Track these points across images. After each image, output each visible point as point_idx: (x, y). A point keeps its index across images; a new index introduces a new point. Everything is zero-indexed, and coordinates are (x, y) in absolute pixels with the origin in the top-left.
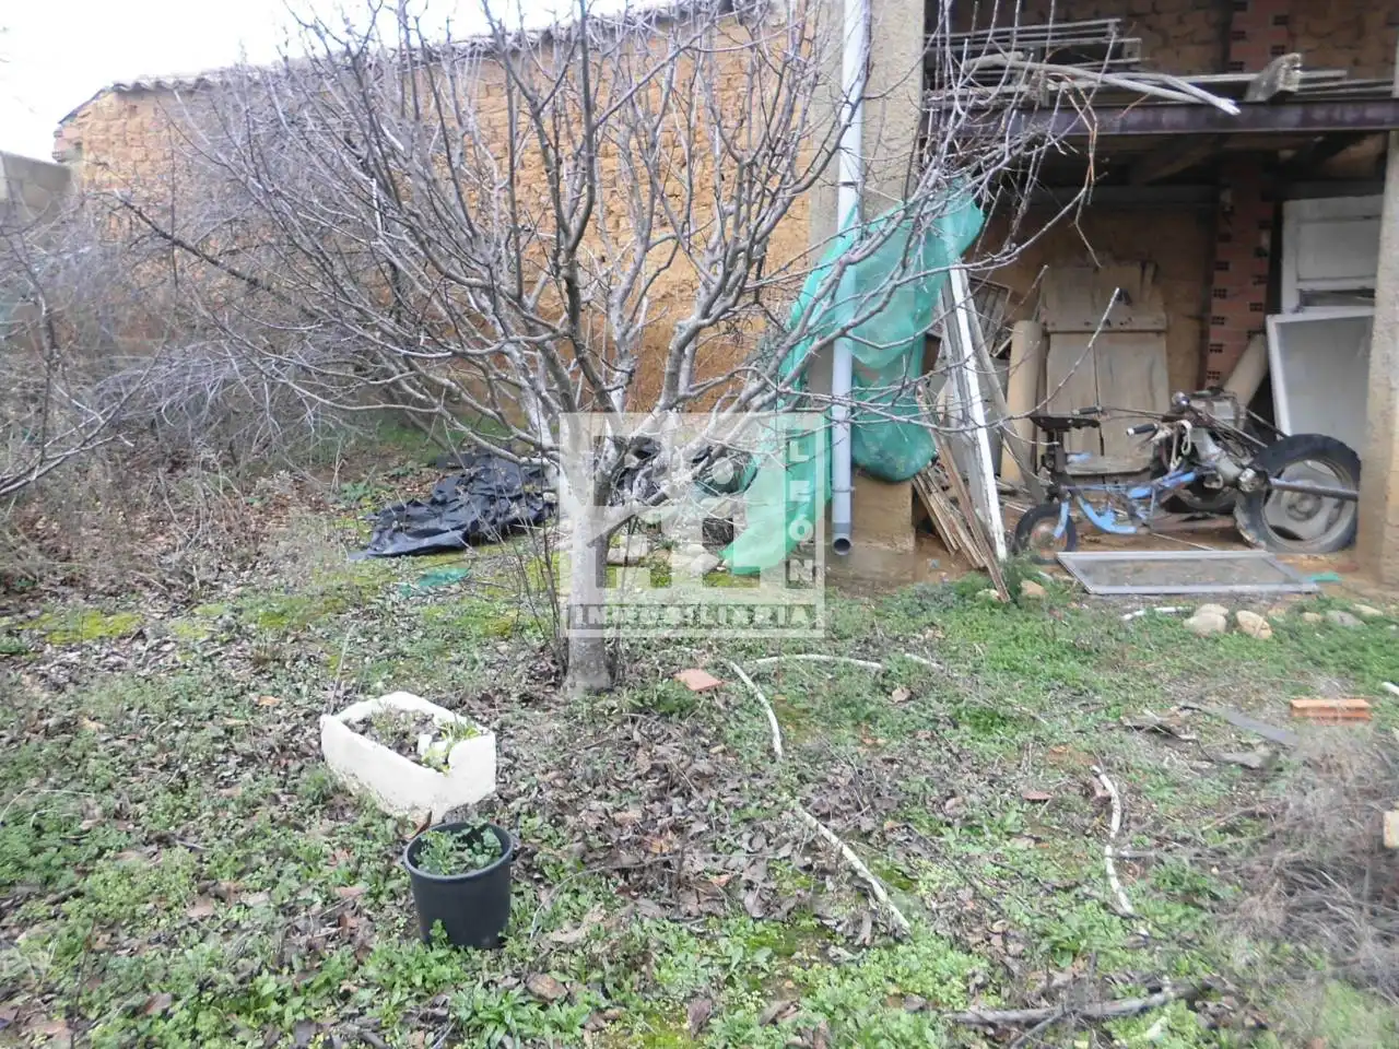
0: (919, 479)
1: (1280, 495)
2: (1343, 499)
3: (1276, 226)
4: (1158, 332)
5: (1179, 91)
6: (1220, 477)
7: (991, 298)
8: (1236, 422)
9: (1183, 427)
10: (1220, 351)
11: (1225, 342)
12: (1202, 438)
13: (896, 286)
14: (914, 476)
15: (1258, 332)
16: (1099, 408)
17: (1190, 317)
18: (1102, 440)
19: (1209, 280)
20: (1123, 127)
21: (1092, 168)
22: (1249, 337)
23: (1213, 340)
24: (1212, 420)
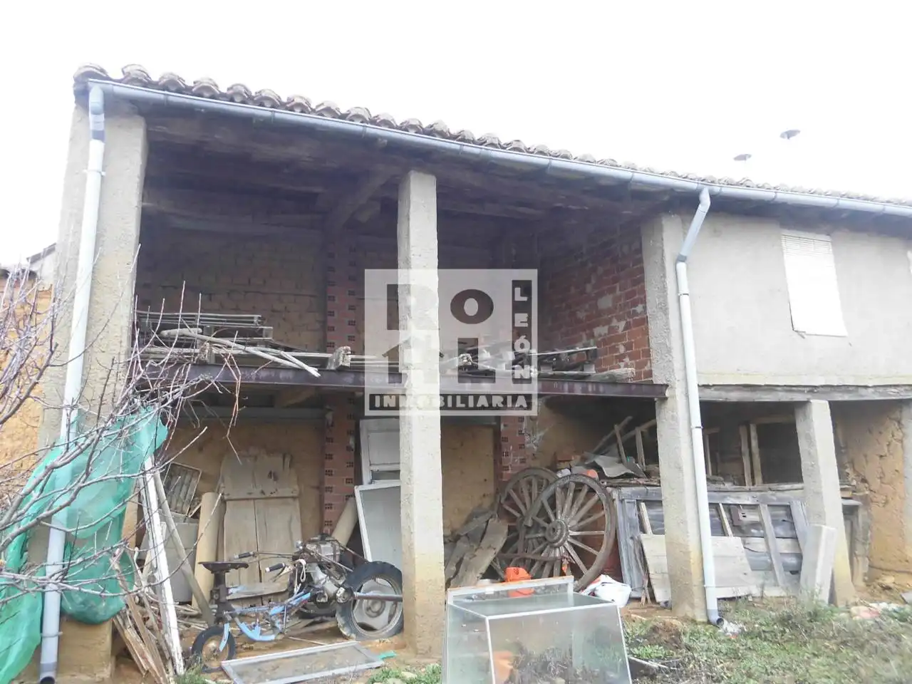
0: (118, 617)
1: (361, 604)
2: (397, 601)
3: (356, 434)
4: (294, 498)
5: (288, 360)
6: (326, 594)
7: (188, 477)
8: (334, 556)
9: (301, 563)
10: (331, 508)
11: (333, 503)
12: (315, 569)
13: (81, 488)
14: (114, 616)
15: (352, 496)
16: (251, 553)
17: (313, 487)
18: (260, 571)
19: (323, 465)
20: (257, 379)
21: (237, 403)
22: (347, 499)
23: (326, 502)
24: (320, 558)
